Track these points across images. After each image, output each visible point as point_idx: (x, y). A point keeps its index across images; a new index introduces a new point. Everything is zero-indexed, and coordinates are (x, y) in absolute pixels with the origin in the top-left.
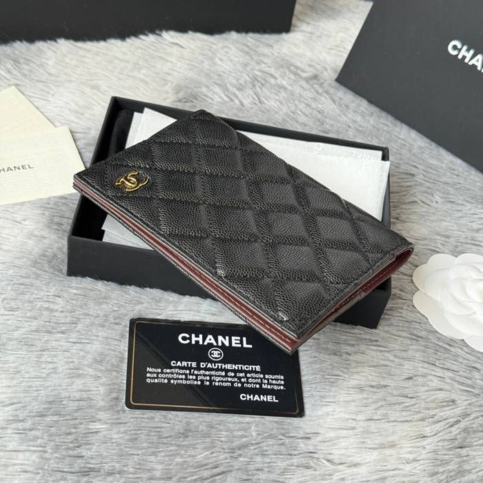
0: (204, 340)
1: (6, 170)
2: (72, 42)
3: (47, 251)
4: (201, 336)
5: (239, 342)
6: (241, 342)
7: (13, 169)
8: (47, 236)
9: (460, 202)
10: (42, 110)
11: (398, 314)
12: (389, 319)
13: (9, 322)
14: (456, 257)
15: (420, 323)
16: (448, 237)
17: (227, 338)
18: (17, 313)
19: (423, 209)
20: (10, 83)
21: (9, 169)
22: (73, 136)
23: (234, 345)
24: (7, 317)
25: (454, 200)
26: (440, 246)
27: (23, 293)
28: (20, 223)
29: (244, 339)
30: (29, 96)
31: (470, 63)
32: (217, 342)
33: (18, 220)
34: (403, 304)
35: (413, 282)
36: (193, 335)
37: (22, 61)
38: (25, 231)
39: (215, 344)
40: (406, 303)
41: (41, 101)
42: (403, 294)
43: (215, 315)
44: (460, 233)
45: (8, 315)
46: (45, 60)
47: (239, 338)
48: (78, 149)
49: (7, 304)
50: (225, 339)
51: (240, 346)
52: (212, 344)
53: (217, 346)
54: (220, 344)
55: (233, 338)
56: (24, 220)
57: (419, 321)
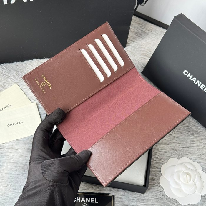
0: (81, 200)
1: (13, 125)
2: (39, 60)
3: (27, 163)
4: (80, 198)
5: (93, 200)
6: (94, 201)
7: (15, 124)
8: (27, 156)
9: (184, 133)
10: (26, 94)
11: (153, 187)
12: (149, 189)
13: (13, 195)
14: (179, 159)
15: (161, 191)
16: (177, 151)
17: (89, 199)
18: (15, 191)
19: (169, 138)
20: (15, 82)
21: (14, 124)
22: (38, 107)
23: (91, 202)
24: (12, 193)
25: (181, 132)
26: (173, 155)
27: (17, 182)
28: (17, 150)
29: (95, 199)
30: (22, 88)
31: (191, 80)
32: (85, 201)
33: (17, 148)
34: (155, 182)
35: (160, 171)
36: (77, 198)
37: (19, 71)
38: (19, 154)
39: (85, 202)
40: (157, 182)
41: (26, 90)
42: (156, 178)
43: (85, 189)
44: (182, 148)
45: (12, 192)
46: (28, 69)
47: (93, 199)
48: (39, 113)
49: (12, 187)
50: (88, 199)
51: (93, 202)
52: (84, 202)
53: (85, 203)
54: (86, 202)
55: (92, 199)
56: (19, 148)
57: (160, 190)
